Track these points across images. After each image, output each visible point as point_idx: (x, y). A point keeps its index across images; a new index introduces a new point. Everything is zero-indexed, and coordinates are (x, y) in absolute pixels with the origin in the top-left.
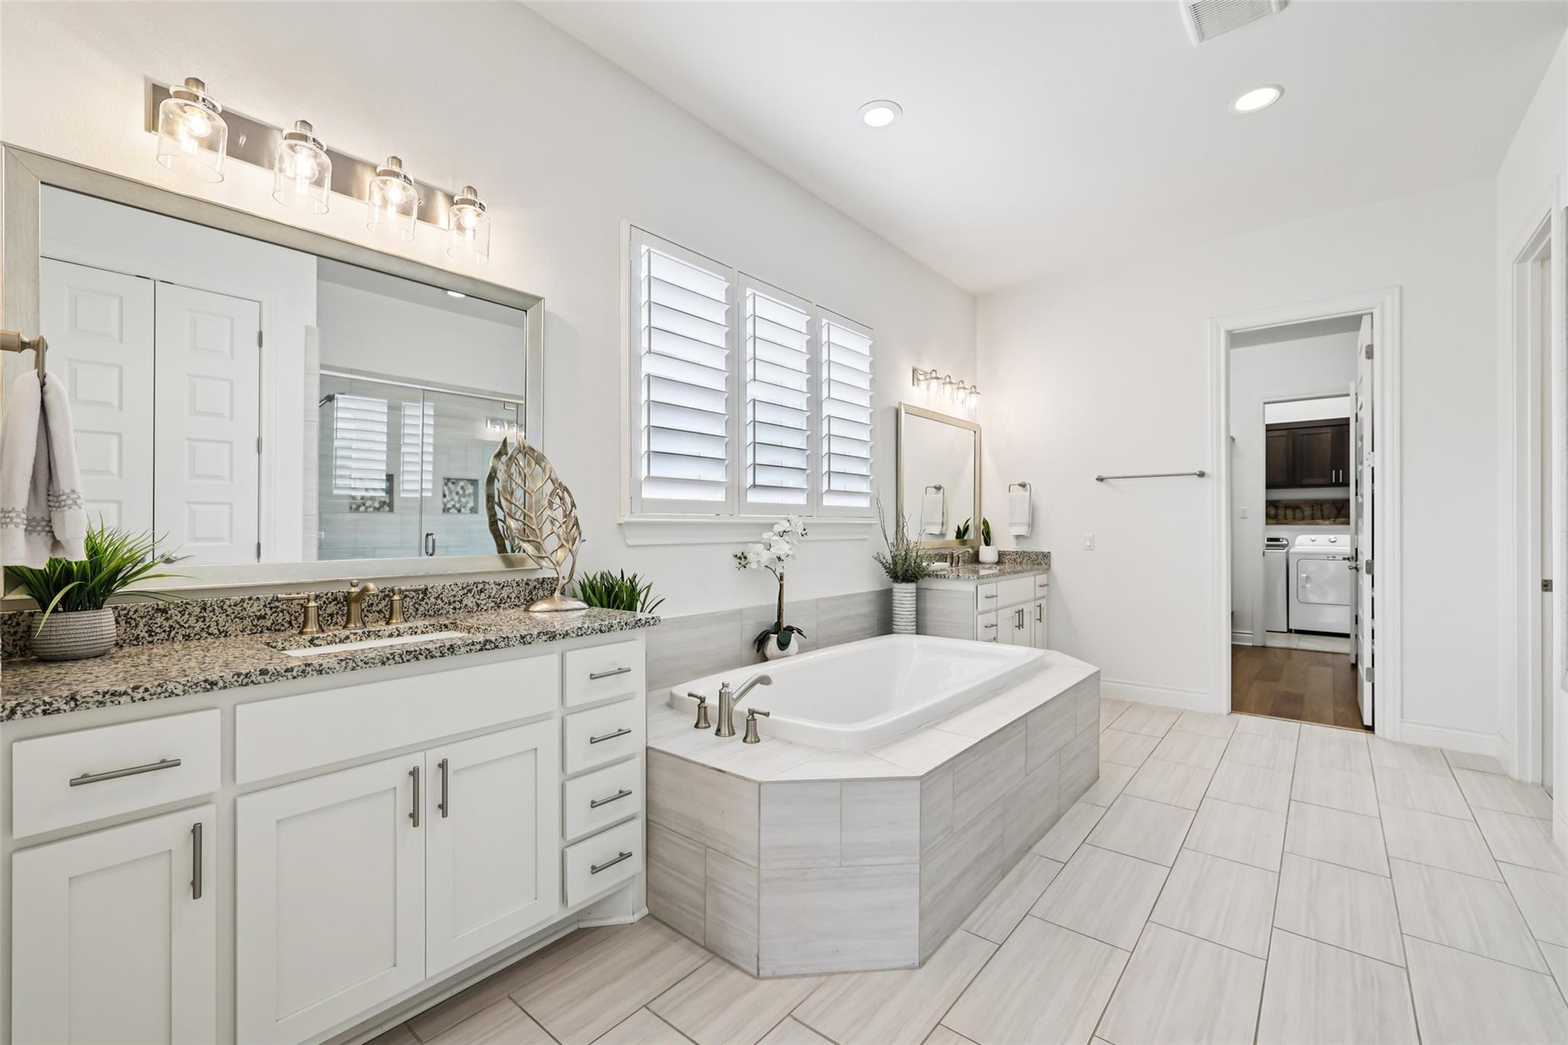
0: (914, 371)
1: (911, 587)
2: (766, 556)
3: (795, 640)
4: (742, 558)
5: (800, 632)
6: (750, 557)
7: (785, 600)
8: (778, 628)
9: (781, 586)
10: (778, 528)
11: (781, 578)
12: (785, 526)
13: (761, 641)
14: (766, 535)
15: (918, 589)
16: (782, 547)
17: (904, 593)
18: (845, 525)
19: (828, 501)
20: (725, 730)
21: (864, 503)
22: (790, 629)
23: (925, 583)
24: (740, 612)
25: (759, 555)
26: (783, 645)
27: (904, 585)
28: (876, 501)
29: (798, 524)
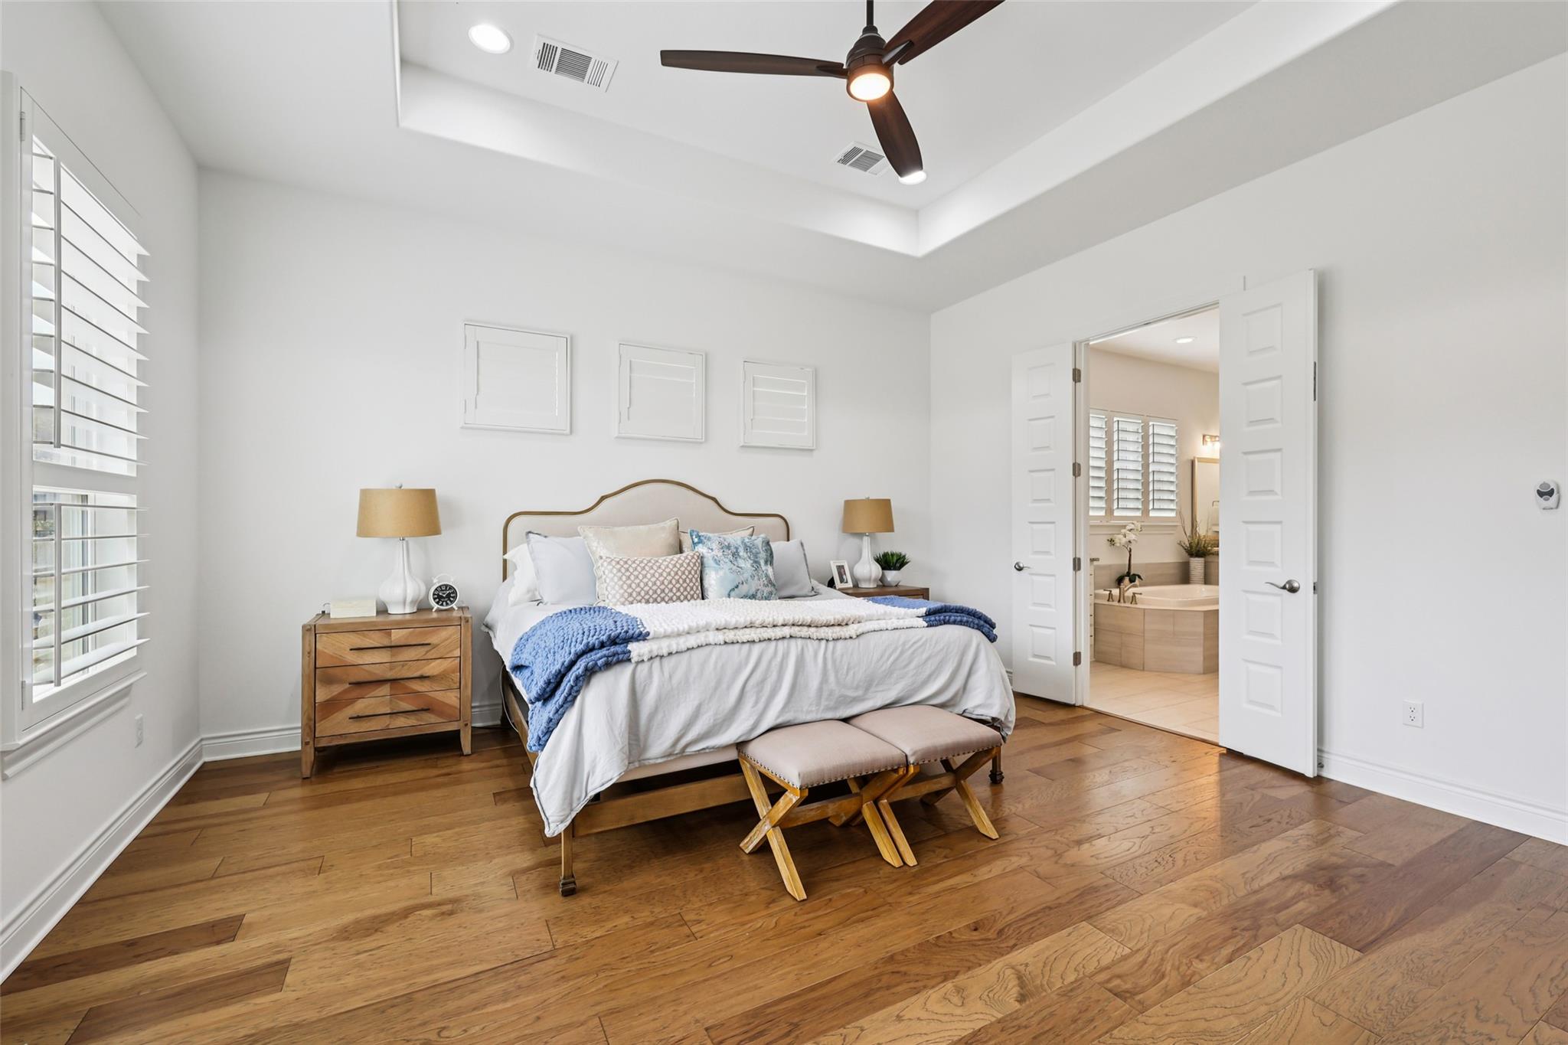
0: (1204, 436)
1: (1201, 560)
2: (1124, 540)
3: (1137, 581)
4: (1111, 541)
5: (1139, 577)
6: (1117, 541)
7: (1132, 562)
8: (1128, 574)
9: (1130, 555)
10: (1128, 528)
11: (1130, 551)
12: (1132, 526)
13: (1119, 581)
14: (1123, 531)
15: (1205, 562)
16: (1132, 536)
17: (1197, 565)
18: (1162, 526)
19: (1152, 514)
20: (1122, 600)
21: (1173, 514)
22: (1134, 575)
23: (1210, 558)
24: (1110, 566)
25: (1120, 540)
26: (1132, 581)
27: (1197, 559)
28: (1179, 513)
29: (1139, 525)
